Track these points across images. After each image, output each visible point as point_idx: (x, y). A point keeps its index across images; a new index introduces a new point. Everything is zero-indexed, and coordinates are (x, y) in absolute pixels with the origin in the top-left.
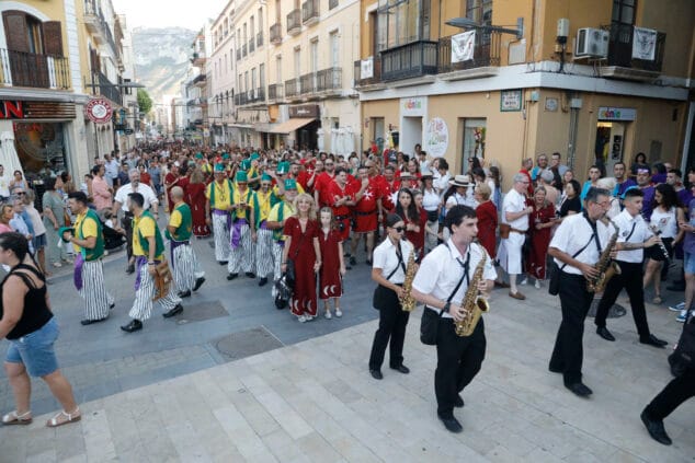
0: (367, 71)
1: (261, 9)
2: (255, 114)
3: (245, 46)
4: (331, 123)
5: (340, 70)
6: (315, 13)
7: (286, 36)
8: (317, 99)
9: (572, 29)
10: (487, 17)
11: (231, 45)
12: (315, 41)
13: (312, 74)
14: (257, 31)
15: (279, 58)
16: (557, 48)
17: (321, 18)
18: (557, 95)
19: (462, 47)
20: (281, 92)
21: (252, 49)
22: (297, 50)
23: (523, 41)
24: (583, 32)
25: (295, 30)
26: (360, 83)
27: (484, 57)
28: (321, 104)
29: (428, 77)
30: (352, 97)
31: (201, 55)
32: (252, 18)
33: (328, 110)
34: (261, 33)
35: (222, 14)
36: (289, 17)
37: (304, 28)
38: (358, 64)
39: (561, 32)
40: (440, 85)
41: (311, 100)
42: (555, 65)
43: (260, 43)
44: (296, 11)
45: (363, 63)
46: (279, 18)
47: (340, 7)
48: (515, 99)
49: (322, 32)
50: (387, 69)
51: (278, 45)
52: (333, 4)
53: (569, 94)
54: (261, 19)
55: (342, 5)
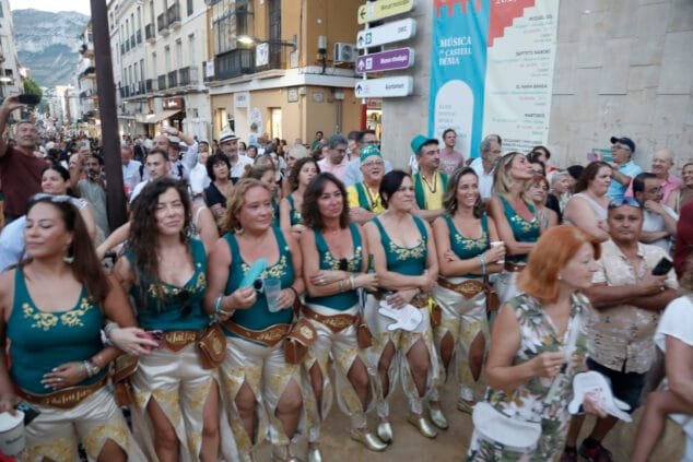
0: (211, 72)
1: (139, 8)
2: (139, 105)
3: (128, 41)
4: (193, 113)
5: (195, 68)
6: (177, 18)
7: (159, 37)
8: (182, 93)
9: (329, 43)
10: (279, 36)
11: (116, 40)
12: (179, 42)
13: (176, 71)
14: (137, 29)
15: (154, 55)
16: (318, 56)
17: (183, 22)
18: (323, 90)
19: (262, 59)
20: (155, 85)
21: (133, 44)
22: (167, 49)
23: (297, 51)
24: (337, 46)
25: (164, 31)
26: (205, 79)
27: (276, 61)
28: (185, 97)
29: (246, 77)
30: (205, 92)
31: (90, 48)
32: (133, 15)
33: (190, 102)
34: (139, 31)
36: (159, 18)
37: (171, 30)
38: (204, 64)
39: (321, 46)
40: (255, 83)
41: (178, 94)
42: (319, 69)
43: (140, 41)
45: (208, 64)
48: (294, 93)
49: (183, 35)
50: (222, 70)
51: (153, 43)
52: (190, 12)
53: (333, 89)
54: (139, 17)
55: (196, 13)
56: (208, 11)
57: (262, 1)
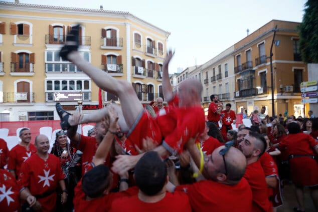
0: (238, 94)
5: (229, 94)
6: (221, 78)
7: (210, 83)
9: (283, 86)
12: (221, 85)
13: (220, 95)
15: (207, 89)
16: (280, 90)
17: (223, 79)
18: (281, 100)
19: (260, 91)
22: (214, 87)
24: (286, 87)
25: (214, 82)
26: (235, 97)
29: (253, 97)
30: (233, 101)
32: (196, 76)
35: (183, 72)
36: (212, 78)
37: (217, 81)
38: (235, 93)
39: (281, 87)
40: (256, 99)
42: (280, 94)
44: (214, 77)
45: (237, 93)
46: (207, 77)
47: (229, 77)
49: (223, 83)
50: (243, 94)
51: (207, 85)
52: (226, 76)
53: (285, 100)
54: (200, 77)
56: (235, 77)
57: (259, 74)
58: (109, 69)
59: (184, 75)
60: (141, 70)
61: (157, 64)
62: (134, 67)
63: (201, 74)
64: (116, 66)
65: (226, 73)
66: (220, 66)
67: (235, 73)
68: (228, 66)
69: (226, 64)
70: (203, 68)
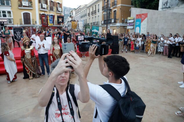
1: (86, 9)
3: (83, 16)
5: (99, 22)
6: (96, 13)
7: (91, 15)
9: (124, 19)
10: (116, 18)
11: (80, 15)
12: (96, 17)
13: (95, 22)
14: (85, 13)
15: (89, 19)
16: (122, 21)
17: (97, 13)
19: (113, 21)
20: (90, 25)
21: (84, 16)
22: (93, 18)
23: (119, 21)
26: (102, 24)
27: (115, 22)
29: (110, 24)
30: (101, 26)
31: (72, 16)
32: (84, 11)
35: (78, 8)
36: (91, 12)
37: (94, 14)
38: (102, 21)
39: (123, 19)
40: (111, 25)
42: (122, 23)
43: (86, 15)
44: (93, 12)
46: (90, 12)
48: (118, 27)
49: (97, 15)
50: (105, 23)
51: (89, 16)
52: (98, 12)
53: (124, 26)
54: (86, 11)
55: (100, 12)
56: (102, 12)
57: (113, 12)
58: (23, 4)
59: (78, 10)
60: (45, 6)
61: (56, 2)
62: (40, 4)
63: (87, 10)
64: (28, 3)
65: (98, 10)
66: (96, 5)
67: (103, 10)
68: (100, 5)
69: (99, 5)
70: (88, 6)
